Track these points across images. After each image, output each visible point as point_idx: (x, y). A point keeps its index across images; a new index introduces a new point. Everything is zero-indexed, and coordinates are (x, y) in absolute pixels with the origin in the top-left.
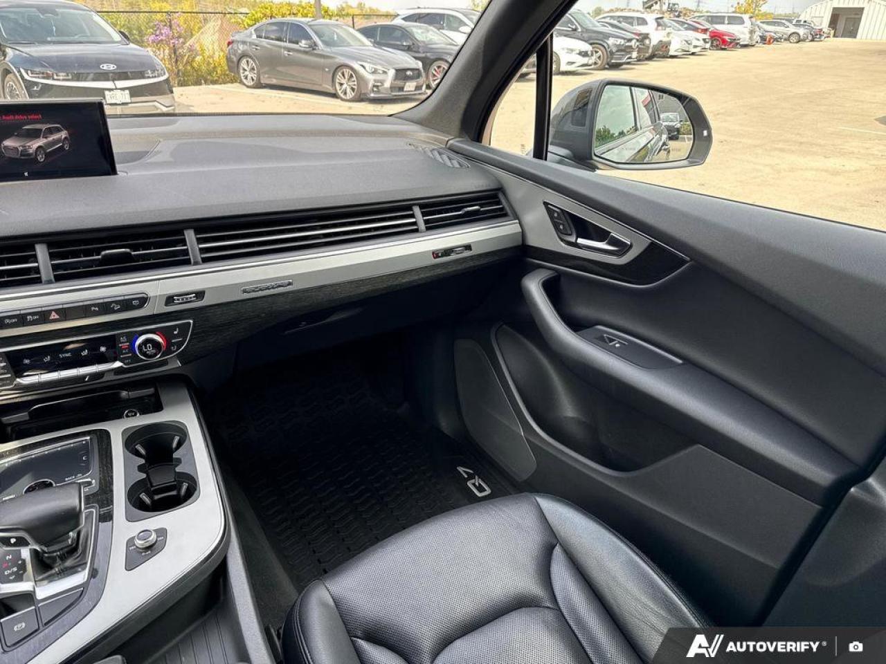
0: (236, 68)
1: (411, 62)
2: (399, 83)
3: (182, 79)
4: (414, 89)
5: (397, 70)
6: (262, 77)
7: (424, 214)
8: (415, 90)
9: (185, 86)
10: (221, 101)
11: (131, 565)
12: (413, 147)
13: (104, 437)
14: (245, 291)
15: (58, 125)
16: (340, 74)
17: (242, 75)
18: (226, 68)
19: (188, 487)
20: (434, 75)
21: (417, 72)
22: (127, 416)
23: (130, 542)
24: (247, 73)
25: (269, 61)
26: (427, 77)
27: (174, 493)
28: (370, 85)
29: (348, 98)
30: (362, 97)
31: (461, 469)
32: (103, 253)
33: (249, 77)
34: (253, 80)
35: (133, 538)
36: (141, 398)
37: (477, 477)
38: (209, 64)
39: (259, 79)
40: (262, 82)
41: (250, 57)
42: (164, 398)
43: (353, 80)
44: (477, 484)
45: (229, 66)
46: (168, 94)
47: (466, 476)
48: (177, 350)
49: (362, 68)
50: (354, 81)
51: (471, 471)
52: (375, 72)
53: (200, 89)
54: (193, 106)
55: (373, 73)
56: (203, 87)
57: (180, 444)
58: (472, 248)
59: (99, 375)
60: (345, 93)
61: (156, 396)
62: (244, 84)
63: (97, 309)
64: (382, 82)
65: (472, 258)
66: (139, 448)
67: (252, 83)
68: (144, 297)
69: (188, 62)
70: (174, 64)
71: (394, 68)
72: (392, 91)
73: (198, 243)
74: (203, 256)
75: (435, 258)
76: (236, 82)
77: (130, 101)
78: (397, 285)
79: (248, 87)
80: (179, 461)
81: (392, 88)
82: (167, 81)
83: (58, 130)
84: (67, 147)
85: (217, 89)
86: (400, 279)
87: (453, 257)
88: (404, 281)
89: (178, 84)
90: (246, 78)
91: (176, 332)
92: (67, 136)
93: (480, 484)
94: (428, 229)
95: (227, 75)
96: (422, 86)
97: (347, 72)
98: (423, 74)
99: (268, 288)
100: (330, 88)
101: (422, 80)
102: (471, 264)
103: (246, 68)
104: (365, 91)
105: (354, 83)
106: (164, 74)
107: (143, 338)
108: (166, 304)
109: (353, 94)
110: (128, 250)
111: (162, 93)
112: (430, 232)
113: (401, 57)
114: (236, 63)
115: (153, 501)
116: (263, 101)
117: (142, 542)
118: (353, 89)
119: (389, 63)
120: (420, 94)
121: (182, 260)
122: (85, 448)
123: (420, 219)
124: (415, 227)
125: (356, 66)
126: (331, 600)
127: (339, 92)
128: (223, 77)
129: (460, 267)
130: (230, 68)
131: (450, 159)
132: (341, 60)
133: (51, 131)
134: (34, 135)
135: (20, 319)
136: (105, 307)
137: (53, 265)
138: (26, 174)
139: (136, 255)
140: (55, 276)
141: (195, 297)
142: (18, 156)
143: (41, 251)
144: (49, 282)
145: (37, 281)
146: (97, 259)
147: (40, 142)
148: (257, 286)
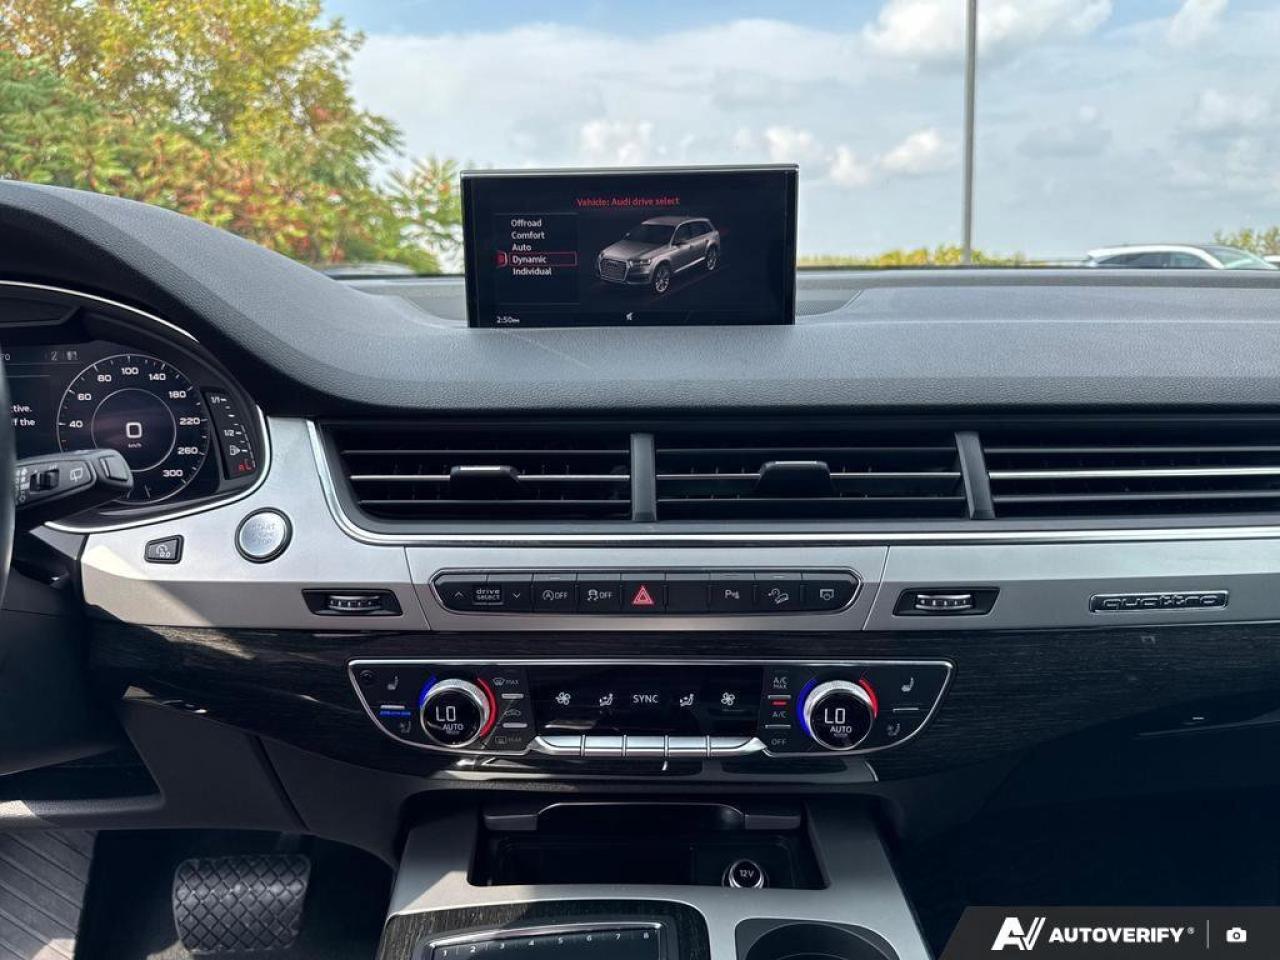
13: (694, 930)
14: (1098, 605)
15: (706, 220)
22: (738, 878)
32: (768, 468)
42: (825, 853)
48: (900, 737)
61: (803, 835)
63: (737, 596)
68: (847, 583)
73: (988, 469)
74: (998, 500)
83: (704, 229)
84: (711, 266)
91: (906, 689)
92: (718, 243)
99: (1160, 604)
107: (831, 687)
108: (898, 610)
110: (822, 465)
121: (946, 504)
133: (690, 232)
134: (659, 238)
135: (575, 594)
136: (755, 594)
137: (660, 484)
138: (629, 316)
139: (838, 480)
140: (660, 506)
141: (972, 602)
142: (622, 280)
143: (641, 451)
144: (645, 518)
145: (620, 513)
146: (752, 481)
147: (667, 253)
148: (1133, 595)
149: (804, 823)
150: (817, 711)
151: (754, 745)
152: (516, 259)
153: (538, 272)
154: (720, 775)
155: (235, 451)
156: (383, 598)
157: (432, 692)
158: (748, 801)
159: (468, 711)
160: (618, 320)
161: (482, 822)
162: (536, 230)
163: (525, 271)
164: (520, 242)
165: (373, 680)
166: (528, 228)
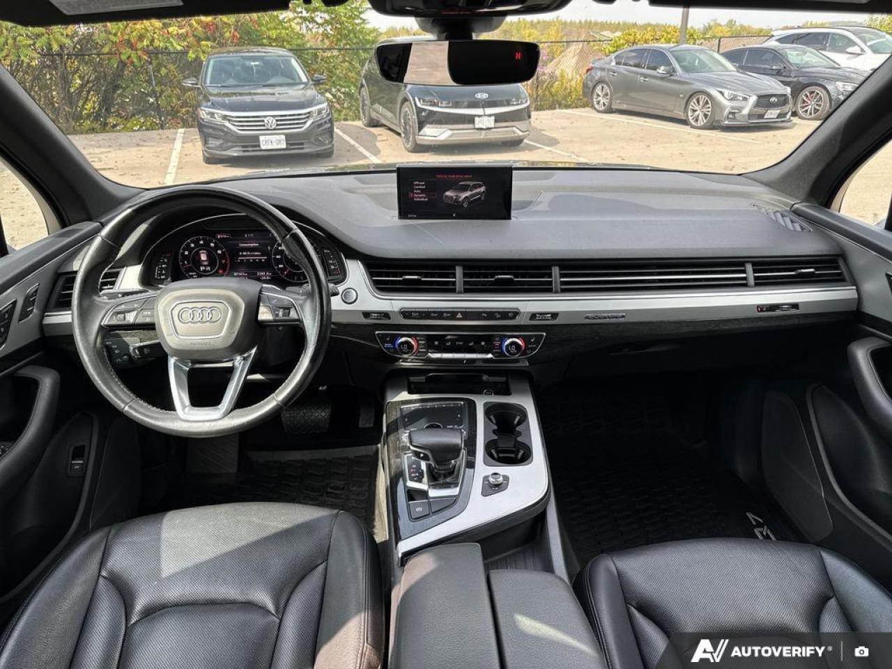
0: (590, 94)
1: (778, 87)
2: (760, 110)
3: (539, 103)
4: (775, 117)
5: (760, 97)
6: (613, 103)
7: (755, 271)
8: (777, 118)
9: (540, 110)
10: (571, 126)
11: (485, 494)
12: (756, 208)
13: (472, 405)
14: (587, 318)
15: (480, 183)
16: (694, 100)
17: (595, 100)
18: (581, 93)
19: (523, 454)
20: (804, 101)
21: (783, 98)
22: (485, 394)
23: (486, 478)
24: (600, 98)
25: (624, 87)
26: (795, 104)
27: (513, 455)
28: (726, 112)
29: (699, 125)
30: (714, 124)
31: (750, 516)
32: (496, 277)
33: (602, 102)
34: (604, 105)
35: (488, 476)
36: (495, 383)
37: (765, 527)
38: (566, 88)
39: (611, 103)
40: (613, 107)
41: (607, 84)
42: (512, 386)
43: (708, 106)
44: (765, 533)
45: (584, 92)
46: (525, 120)
47: (754, 523)
48: (531, 353)
49: (721, 96)
50: (709, 108)
51: (761, 521)
52: (733, 99)
53: (553, 114)
54: (544, 130)
55: (731, 99)
56: (558, 111)
57: (519, 423)
58: (800, 307)
59: (473, 361)
60: (697, 120)
61: (506, 383)
62: (595, 109)
63: (486, 315)
64: (740, 109)
65: (797, 316)
66: (492, 417)
67: (603, 108)
68: (517, 312)
69: (547, 87)
70: (535, 90)
71: (756, 94)
72: (749, 119)
73: (561, 277)
74: (562, 287)
75: (758, 311)
76: (588, 106)
77: (493, 126)
78: (717, 331)
79: (598, 111)
80: (520, 434)
81: (750, 116)
82: (528, 107)
83: (480, 186)
84: (483, 198)
85: (569, 114)
86: (721, 326)
87: (778, 313)
88: (724, 328)
89: (535, 108)
90: (598, 103)
91: (532, 340)
92: (485, 190)
93: (767, 534)
94: (757, 285)
95: (581, 99)
96: (787, 113)
97: (703, 98)
98: (791, 101)
99: (609, 317)
100: (682, 114)
101: (786, 108)
102: (796, 321)
103: (600, 93)
104: (719, 119)
105: (708, 110)
106: (527, 101)
107: (510, 340)
108: (531, 319)
110: (512, 277)
111: (521, 119)
112: (757, 288)
113: (766, 82)
114: (591, 89)
115: (498, 457)
116: (611, 127)
117: (493, 480)
118: (706, 116)
119: (752, 89)
120: (782, 121)
121: (546, 289)
122: (460, 409)
123: (750, 273)
124: (745, 282)
125: (714, 92)
126: (615, 570)
127: (690, 119)
128: (576, 101)
129: (783, 323)
130: (585, 94)
131: (792, 222)
132: (699, 86)
133: (475, 187)
134: (465, 189)
135: (440, 314)
136: (491, 315)
137: (464, 282)
138: (454, 215)
139: (517, 281)
140: (464, 289)
141: (551, 316)
142: (452, 202)
143: (459, 271)
144: (460, 293)
145: (453, 291)
146: (492, 281)
147: (468, 194)
148: (597, 315)
149: (507, 381)
150: (507, 346)
151: (490, 356)
152: (415, 195)
153: (423, 199)
154: (481, 364)
155: (333, 267)
156: (386, 315)
157: (400, 341)
158: (491, 372)
159: (410, 346)
160: (450, 217)
161: (408, 381)
162: (423, 185)
163: (418, 199)
164: (417, 189)
165: (383, 337)
166: (420, 185)
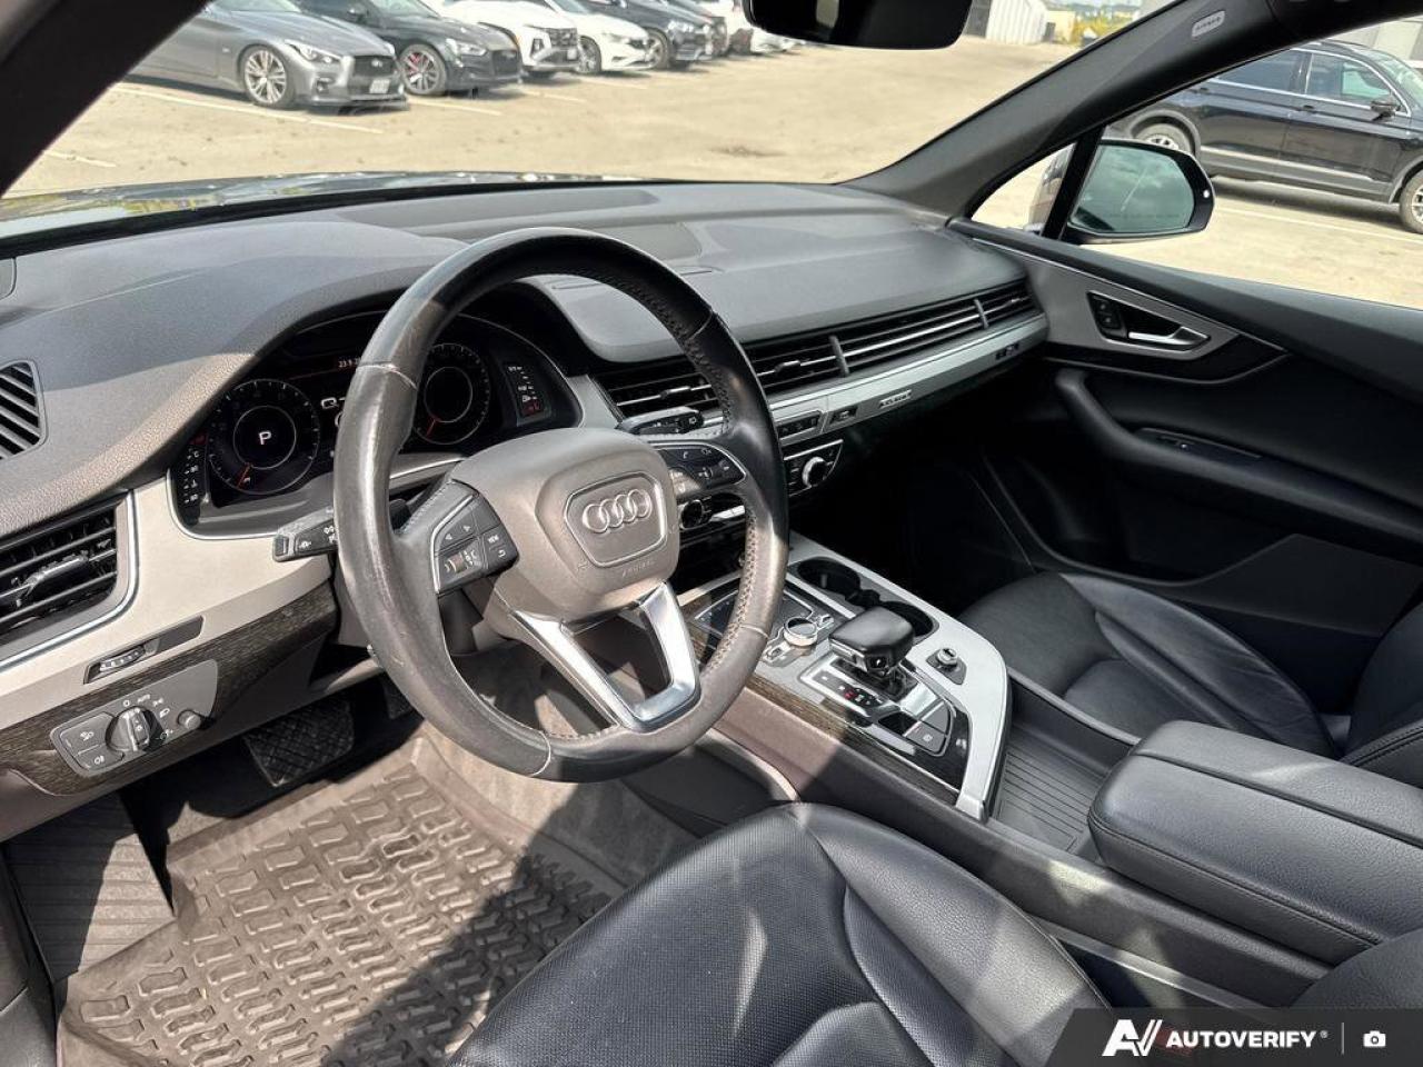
1: (377, 44)
2: (362, 79)
4: (385, 91)
5: (356, 58)
7: (983, 309)
8: (387, 93)
14: (882, 405)
16: (251, 59)
21: (388, 61)
23: (931, 663)
28: (312, 81)
29: (270, 101)
30: (298, 100)
32: (781, 365)
43: (278, 70)
49: (294, 51)
50: (281, 73)
52: (317, 59)
55: (314, 60)
60: (264, 93)
64: (332, 77)
68: (818, 416)
71: (350, 54)
72: (350, 93)
73: (843, 352)
74: (849, 366)
75: (997, 359)
80: (874, 592)
81: (350, 88)
91: (831, 455)
96: (398, 87)
97: (266, 56)
98: (398, 65)
99: (900, 399)
100: (235, 83)
101: (395, 79)
104: (303, 92)
105: (280, 77)
107: (813, 461)
108: (831, 422)
109: (280, 96)
110: (798, 362)
117: (948, 659)
118: (279, 87)
119: (339, 44)
120: (395, 99)
121: (833, 372)
123: (982, 312)
124: (981, 325)
125: (281, 46)
127: (253, 91)
132: (254, 34)
139: (804, 367)
141: (850, 413)
146: (775, 374)
148: (890, 399)
155: (527, 398)
